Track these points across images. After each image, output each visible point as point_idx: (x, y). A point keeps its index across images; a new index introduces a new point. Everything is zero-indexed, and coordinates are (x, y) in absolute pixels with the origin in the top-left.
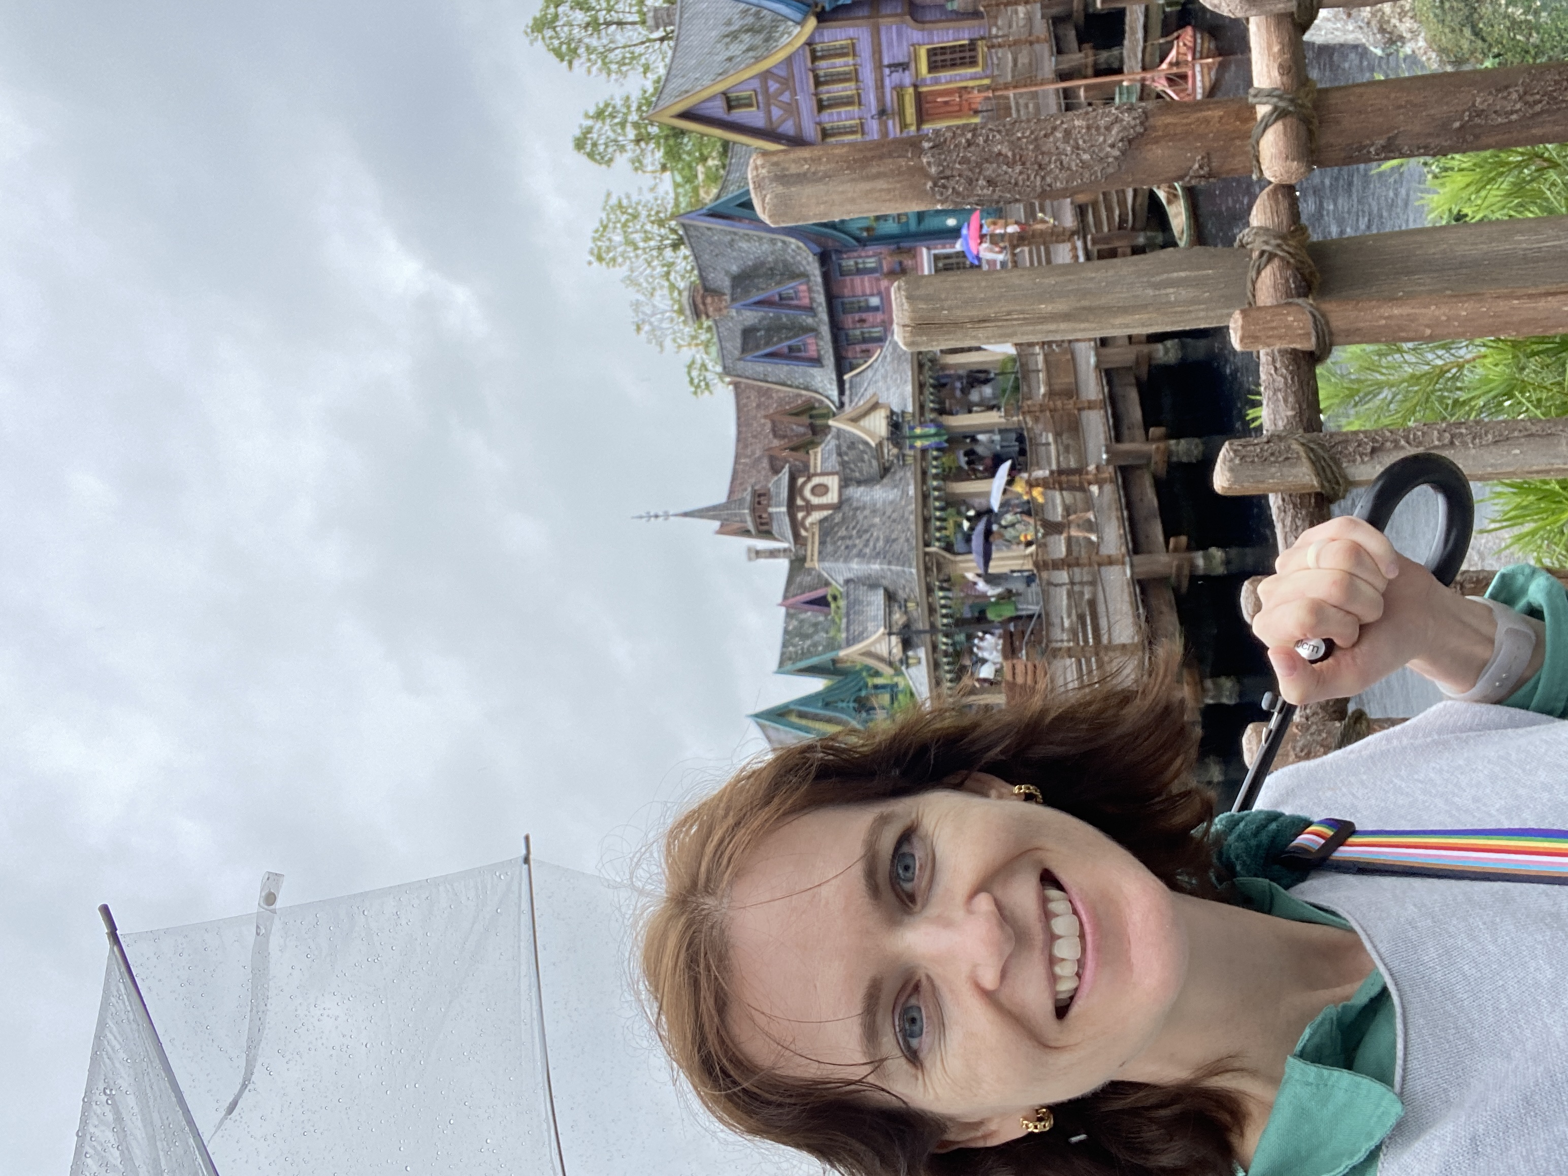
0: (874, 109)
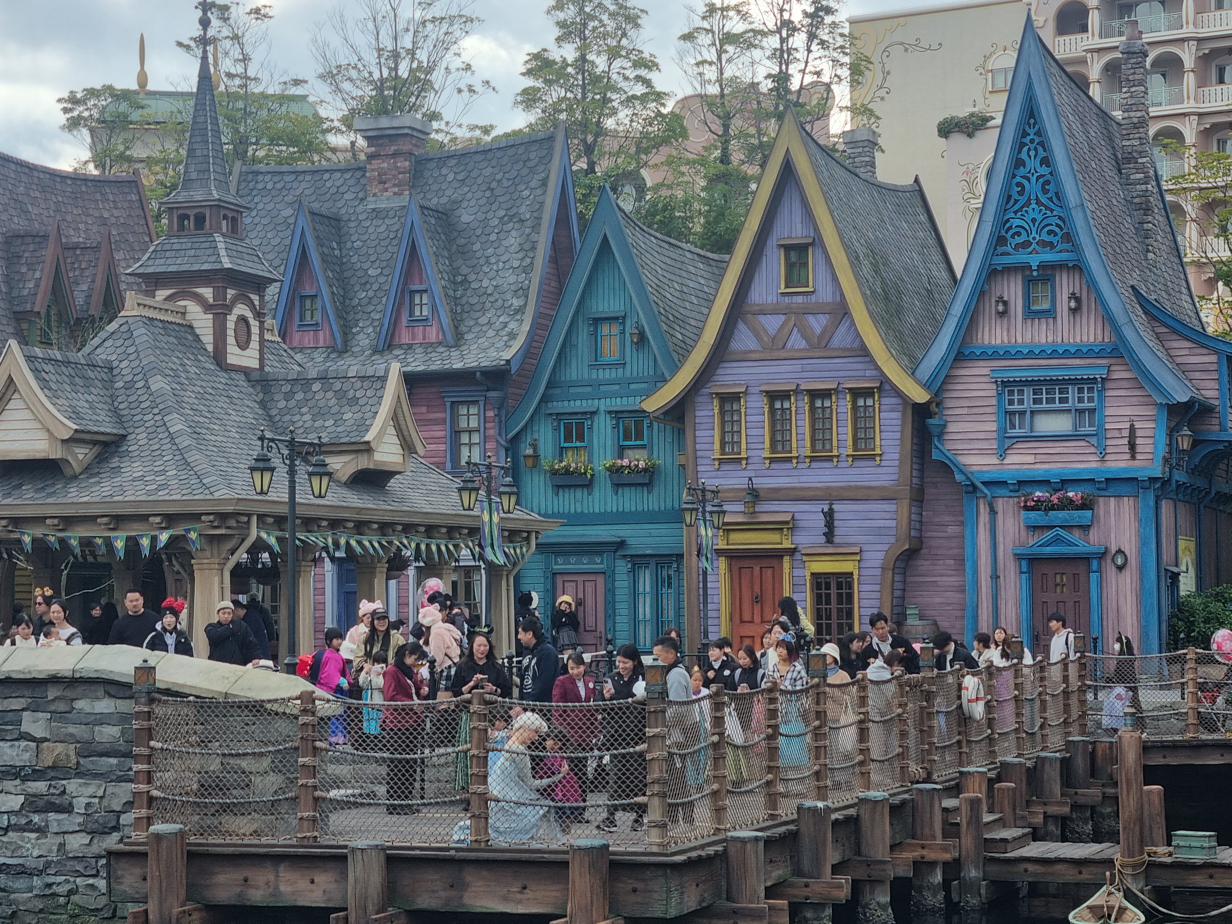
0: (762, 483)
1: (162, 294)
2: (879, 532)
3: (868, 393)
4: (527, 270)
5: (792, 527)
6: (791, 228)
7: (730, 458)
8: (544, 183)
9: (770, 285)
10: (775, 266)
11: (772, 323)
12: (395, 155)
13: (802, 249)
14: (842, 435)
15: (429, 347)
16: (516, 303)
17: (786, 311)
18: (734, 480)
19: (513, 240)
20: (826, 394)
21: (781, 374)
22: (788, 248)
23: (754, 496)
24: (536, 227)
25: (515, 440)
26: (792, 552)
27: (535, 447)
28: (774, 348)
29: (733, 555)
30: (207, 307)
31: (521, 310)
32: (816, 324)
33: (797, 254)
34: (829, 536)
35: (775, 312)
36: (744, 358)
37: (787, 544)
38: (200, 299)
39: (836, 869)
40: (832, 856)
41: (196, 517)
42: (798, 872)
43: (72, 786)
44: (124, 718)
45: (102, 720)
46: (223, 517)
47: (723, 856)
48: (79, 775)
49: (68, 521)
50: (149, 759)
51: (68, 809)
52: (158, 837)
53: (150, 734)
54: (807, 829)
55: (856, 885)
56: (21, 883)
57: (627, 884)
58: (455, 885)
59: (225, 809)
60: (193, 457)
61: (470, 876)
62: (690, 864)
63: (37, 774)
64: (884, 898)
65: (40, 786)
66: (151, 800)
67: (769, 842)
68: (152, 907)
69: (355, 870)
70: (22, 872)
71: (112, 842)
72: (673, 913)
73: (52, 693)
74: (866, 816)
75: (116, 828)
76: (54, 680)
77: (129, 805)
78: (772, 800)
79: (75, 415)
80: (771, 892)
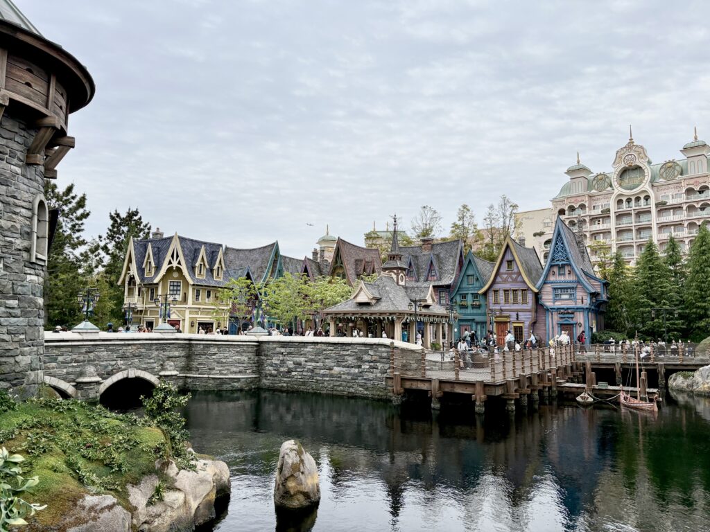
0: (502, 308)
1: (387, 271)
2: (528, 318)
4: (454, 266)
5: (509, 317)
6: (508, 257)
7: (496, 303)
8: (457, 250)
9: (504, 269)
10: (505, 264)
11: (505, 276)
12: (427, 244)
14: (520, 298)
15: (435, 281)
17: (507, 274)
18: (497, 307)
19: (451, 260)
20: (516, 290)
21: (507, 286)
22: (508, 261)
23: (501, 310)
24: (456, 258)
25: (452, 299)
26: (509, 322)
27: (456, 300)
28: (505, 281)
29: (497, 322)
30: (395, 274)
31: (453, 273)
32: (514, 276)
33: (510, 262)
34: (517, 318)
35: (505, 274)
36: (499, 283)
37: (508, 320)
38: (394, 272)
39: (528, 387)
40: (527, 384)
41: (395, 314)
42: (520, 387)
43: (378, 364)
44: (387, 352)
45: (383, 352)
46: (400, 314)
47: (506, 384)
48: (379, 362)
49: (372, 314)
50: (393, 360)
51: (377, 369)
52: (396, 375)
53: (393, 355)
54: (521, 379)
55: (532, 391)
56: (369, 382)
57: (487, 388)
58: (453, 387)
59: (406, 370)
60: (394, 302)
61: (455, 385)
62: (500, 385)
63: (372, 362)
64: (537, 393)
65: (372, 364)
66: (393, 368)
67: (515, 381)
68: (394, 388)
69: (433, 383)
70: (369, 380)
71: (385, 375)
72: (497, 394)
73: (374, 347)
74: (533, 377)
75: (386, 372)
76: (375, 344)
77: (389, 368)
78: (514, 373)
79: (373, 294)
80: (516, 391)
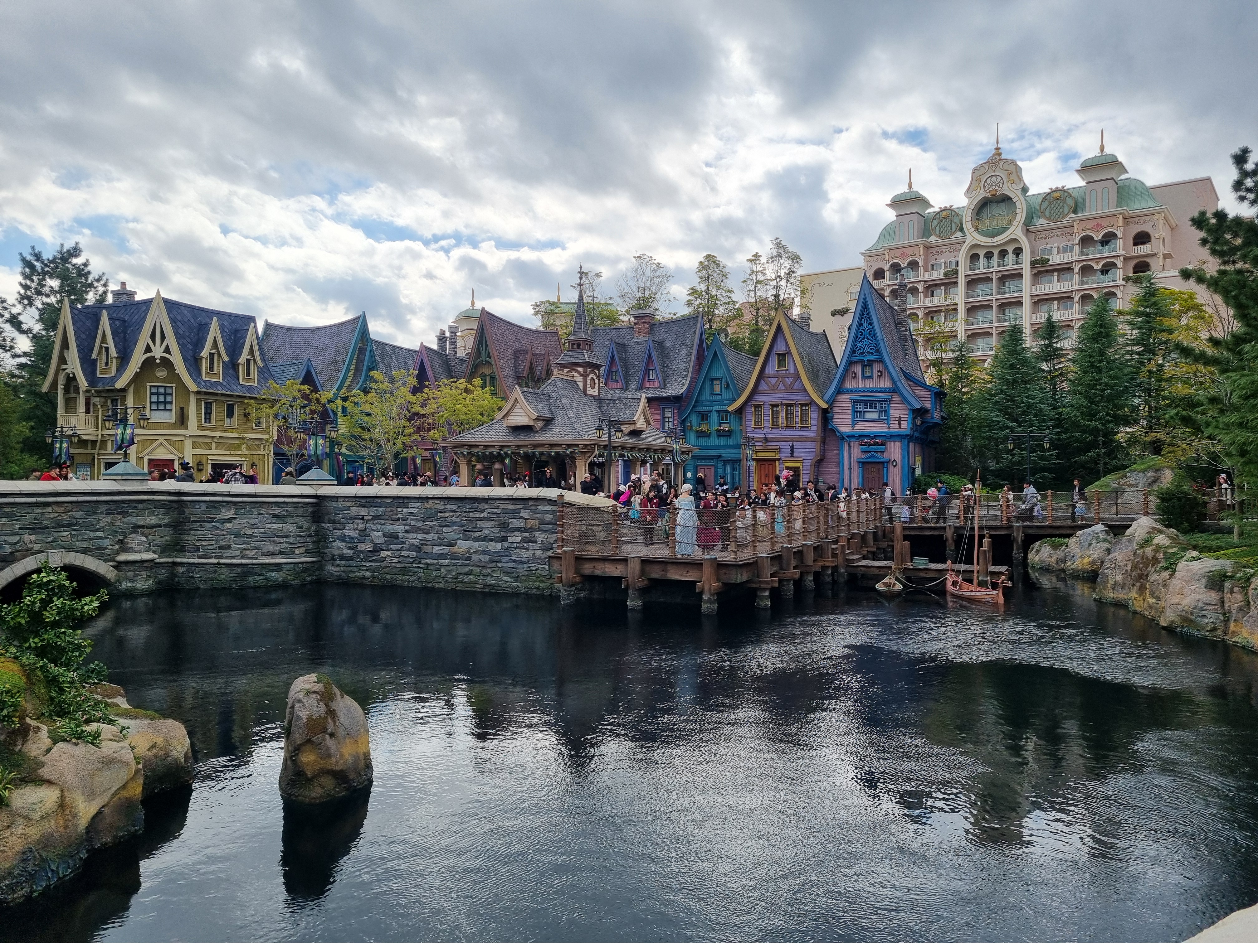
0: (769, 436)
1: (566, 370)
2: (809, 453)
3: (806, 405)
4: (689, 362)
5: (779, 451)
6: (780, 348)
7: (758, 427)
8: (695, 332)
9: (773, 367)
10: (774, 361)
11: (773, 381)
12: (644, 323)
13: (784, 355)
14: (797, 419)
15: (655, 388)
16: (685, 373)
17: (778, 376)
18: (759, 435)
19: (684, 352)
20: (791, 405)
21: (776, 398)
22: (779, 355)
23: (766, 440)
24: (692, 347)
25: (684, 421)
26: (779, 459)
27: (690, 422)
28: (774, 389)
29: (758, 461)
30: (581, 375)
31: (686, 376)
32: (789, 381)
33: (782, 357)
34: (792, 454)
35: (774, 377)
36: (763, 392)
37: (777, 457)
38: (578, 372)
39: (795, 568)
40: (793, 563)
41: (577, 445)
42: (781, 569)
43: (537, 534)
44: (554, 512)
45: (547, 512)
46: (586, 445)
47: (756, 562)
48: (539, 531)
49: (535, 446)
50: (562, 526)
51: (535, 542)
52: (565, 552)
53: (562, 517)
54: (785, 554)
55: (801, 573)
56: (520, 566)
57: (723, 571)
58: (665, 570)
59: (587, 543)
60: (576, 425)
61: (669, 567)
62: (744, 565)
63: (526, 530)
64: (811, 578)
65: (526, 534)
66: (563, 539)
67: (772, 558)
68: (563, 575)
69: (631, 564)
70: (520, 562)
71: (550, 553)
72: (739, 581)
73: (531, 503)
74: (805, 550)
75: (551, 549)
76: (531, 499)
77: (556, 541)
78: (773, 544)
79: (537, 411)
80: (772, 575)
